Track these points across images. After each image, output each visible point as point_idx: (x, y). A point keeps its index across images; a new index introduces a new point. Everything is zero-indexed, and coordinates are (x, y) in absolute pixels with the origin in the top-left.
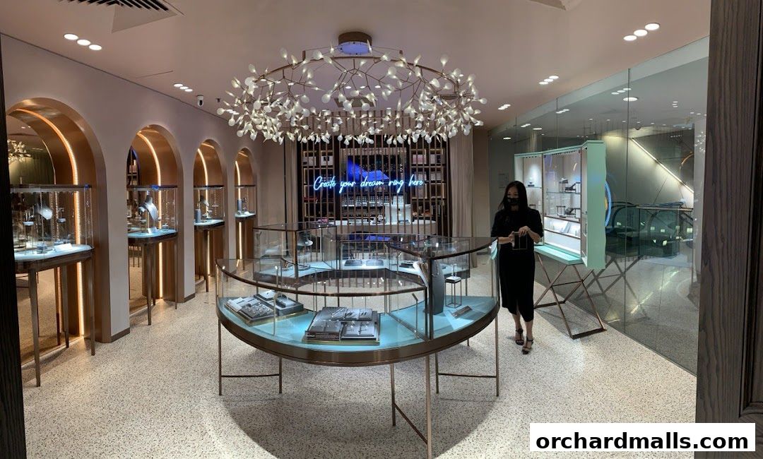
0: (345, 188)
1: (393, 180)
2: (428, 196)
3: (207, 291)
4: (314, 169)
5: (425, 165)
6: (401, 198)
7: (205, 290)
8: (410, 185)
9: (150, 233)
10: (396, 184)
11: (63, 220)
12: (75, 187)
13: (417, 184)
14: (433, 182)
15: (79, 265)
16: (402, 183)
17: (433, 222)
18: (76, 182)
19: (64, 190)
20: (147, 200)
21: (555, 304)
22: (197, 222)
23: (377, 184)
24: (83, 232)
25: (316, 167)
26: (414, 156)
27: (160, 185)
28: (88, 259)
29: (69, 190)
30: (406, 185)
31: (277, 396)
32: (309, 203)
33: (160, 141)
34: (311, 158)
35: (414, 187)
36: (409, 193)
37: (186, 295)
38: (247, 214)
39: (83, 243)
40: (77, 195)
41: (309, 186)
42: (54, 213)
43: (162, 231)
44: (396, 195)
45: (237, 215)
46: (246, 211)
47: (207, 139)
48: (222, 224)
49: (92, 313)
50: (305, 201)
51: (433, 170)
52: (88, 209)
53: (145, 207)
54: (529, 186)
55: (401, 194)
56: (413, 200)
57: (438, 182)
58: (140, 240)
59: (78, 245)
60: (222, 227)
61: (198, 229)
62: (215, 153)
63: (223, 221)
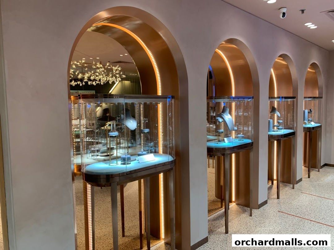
3: (278, 198)
7: (276, 196)
9: (226, 143)
11: (147, 131)
12: (159, 97)
15: (161, 176)
18: (160, 93)
19: (148, 101)
20: (224, 111)
22: (269, 131)
24: (165, 139)
27: (233, 95)
28: (169, 170)
29: (153, 101)
33: (234, 55)
37: (260, 202)
38: (313, 124)
39: (165, 152)
40: (160, 106)
42: (139, 123)
43: (237, 140)
45: (304, 126)
46: (311, 121)
47: (281, 53)
48: (293, 134)
49: (173, 214)
52: (171, 118)
53: (223, 118)
58: (218, 150)
59: (160, 155)
60: (293, 137)
61: (271, 138)
62: (287, 67)
63: (294, 131)
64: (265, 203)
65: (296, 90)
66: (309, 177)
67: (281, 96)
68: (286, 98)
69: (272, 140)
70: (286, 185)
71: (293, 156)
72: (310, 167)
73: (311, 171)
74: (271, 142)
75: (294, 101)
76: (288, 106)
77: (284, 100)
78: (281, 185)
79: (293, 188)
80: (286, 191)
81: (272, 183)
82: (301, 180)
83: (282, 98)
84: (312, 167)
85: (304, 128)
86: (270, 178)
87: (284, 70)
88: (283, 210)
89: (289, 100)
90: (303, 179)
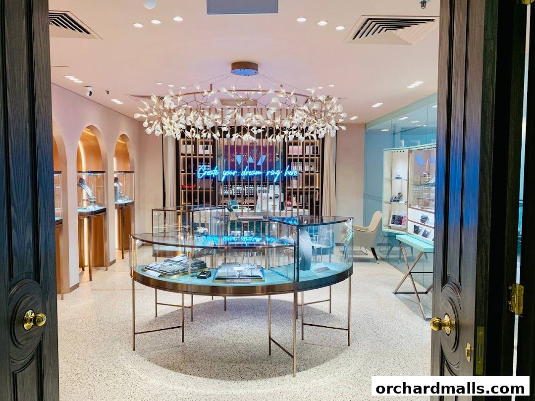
0: (227, 177)
1: (270, 170)
2: (302, 186)
4: (192, 157)
5: (300, 156)
6: (277, 187)
7: (88, 280)
8: (285, 175)
10: (273, 174)
13: (292, 174)
14: (307, 172)
16: (278, 173)
17: (306, 210)
21: (414, 293)
23: (256, 174)
25: (194, 155)
26: (290, 147)
30: (283, 175)
31: (181, 344)
32: (187, 191)
34: (189, 146)
35: (289, 177)
36: (284, 182)
41: (186, 173)
44: (273, 184)
47: (88, 125)
48: (104, 210)
50: (183, 189)
51: (307, 160)
54: (396, 178)
55: (277, 183)
56: (288, 189)
57: (312, 172)
60: (104, 214)
61: (81, 215)
62: (95, 139)
63: (104, 208)
64: (77, 286)
65: (105, 164)
66: (123, 258)
67: (90, 171)
68: (95, 172)
69: (81, 218)
70: (99, 269)
71: (106, 240)
72: (124, 249)
73: (125, 252)
74: (81, 220)
75: (103, 176)
76: (98, 180)
77: (92, 174)
78: (93, 269)
79: (107, 270)
80: (98, 274)
81: (83, 270)
82: (114, 262)
83: (91, 172)
84: (125, 249)
85: (116, 205)
86: (82, 266)
87: (92, 142)
88: (96, 288)
89: (98, 174)
90: (117, 261)
